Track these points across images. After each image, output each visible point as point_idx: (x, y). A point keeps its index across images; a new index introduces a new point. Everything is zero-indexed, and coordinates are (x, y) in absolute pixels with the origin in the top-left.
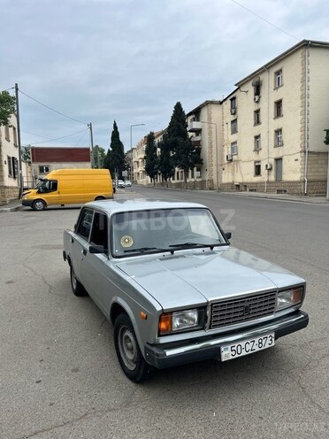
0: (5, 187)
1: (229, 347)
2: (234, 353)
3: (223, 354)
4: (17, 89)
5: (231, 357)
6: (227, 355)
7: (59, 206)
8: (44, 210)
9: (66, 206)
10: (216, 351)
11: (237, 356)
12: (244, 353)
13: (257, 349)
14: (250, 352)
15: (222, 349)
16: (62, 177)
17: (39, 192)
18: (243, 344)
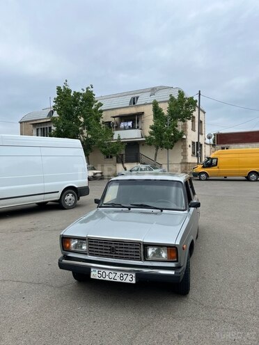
0: (187, 163)
1: (97, 271)
2: (100, 276)
3: (92, 273)
4: (200, 95)
5: (98, 278)
6: (95, 275)
7: (223, 178)
8: (207, 180)
9: (228, 178)
10: (88, 270)
11: (102, 278)
12: (107, 279)
13: (118, 280)
14: (112, 280)
15: (92, 270)
16: (221, 156)
17: (203, 167)
18: (107, 272)
